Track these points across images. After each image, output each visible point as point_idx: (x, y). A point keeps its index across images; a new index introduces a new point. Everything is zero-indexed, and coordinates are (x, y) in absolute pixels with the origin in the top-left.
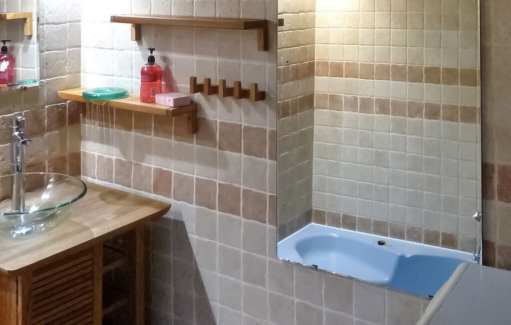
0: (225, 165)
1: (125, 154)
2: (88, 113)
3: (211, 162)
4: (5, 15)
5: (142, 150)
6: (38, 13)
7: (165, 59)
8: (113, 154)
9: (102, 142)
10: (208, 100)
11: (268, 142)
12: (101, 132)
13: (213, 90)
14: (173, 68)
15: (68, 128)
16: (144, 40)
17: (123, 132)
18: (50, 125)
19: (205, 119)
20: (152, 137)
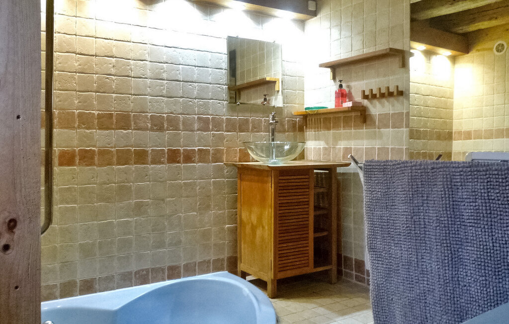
0: (381, 137)
1: (327, 144)
2: (308, 126)
3: (373, 137)
4: (265, 78)
5: (336, 139)
6: (282, 79)
7: (348, 87)
8: (321, 144)
9: (316, 140)
10: (371, 103)
11: (405, 119)
12: (315, 134)
13: (374, 96)
14: (353, 91)
15: (298, 134)
16: (337, 78)
17: (326, 132)
18: (288, 129)
19: (370, 115)
20: (342, 131)
